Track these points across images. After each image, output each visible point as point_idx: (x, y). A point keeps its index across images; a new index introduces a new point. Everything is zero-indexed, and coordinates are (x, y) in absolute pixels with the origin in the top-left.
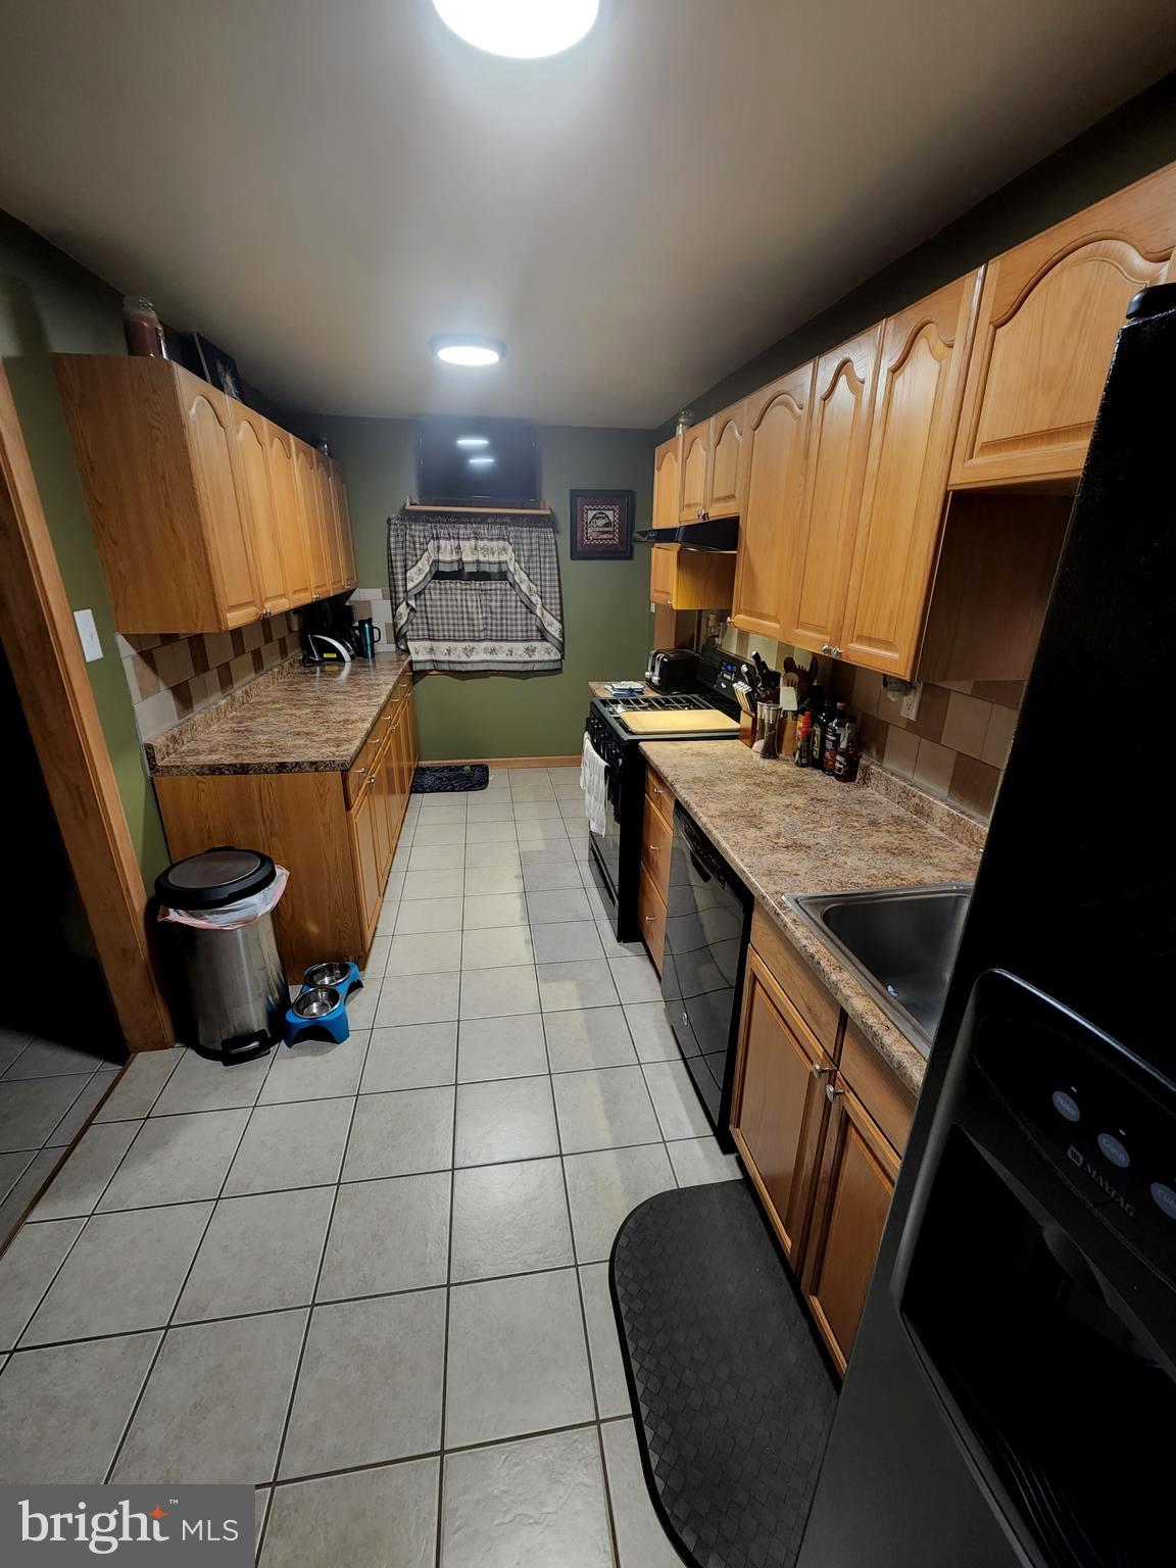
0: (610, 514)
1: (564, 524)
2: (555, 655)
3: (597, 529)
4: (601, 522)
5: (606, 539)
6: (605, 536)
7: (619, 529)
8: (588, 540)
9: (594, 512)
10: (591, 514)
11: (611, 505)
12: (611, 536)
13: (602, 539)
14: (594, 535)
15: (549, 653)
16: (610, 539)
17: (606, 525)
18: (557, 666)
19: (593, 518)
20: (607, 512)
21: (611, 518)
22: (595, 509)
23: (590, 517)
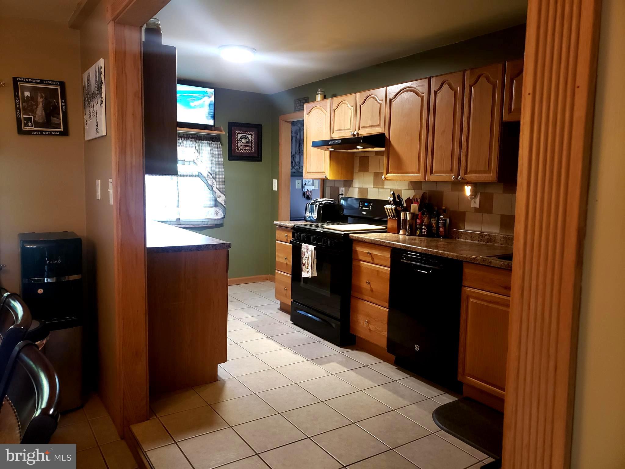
0: (249, 136)
1: (225, 140)
2: (221, 215)
3: (243, 144)
4: (245, 141)
5: (247, 150)
6: (247, 148)
7: (255, 144)
8: (238, 150)
9: (241, 135)
10: (239, 136)
11: (250, 132)
12: (250, 148)
13: (245, 150)
14: (241, 147)
15: (217, 214)
16: (250, 150)
17: (247, 142)
18: (221, 222)
19: (240, 138)
20: (248, 135)
21: (250, 138)
22: (241, 133)
23: (239, 137)
